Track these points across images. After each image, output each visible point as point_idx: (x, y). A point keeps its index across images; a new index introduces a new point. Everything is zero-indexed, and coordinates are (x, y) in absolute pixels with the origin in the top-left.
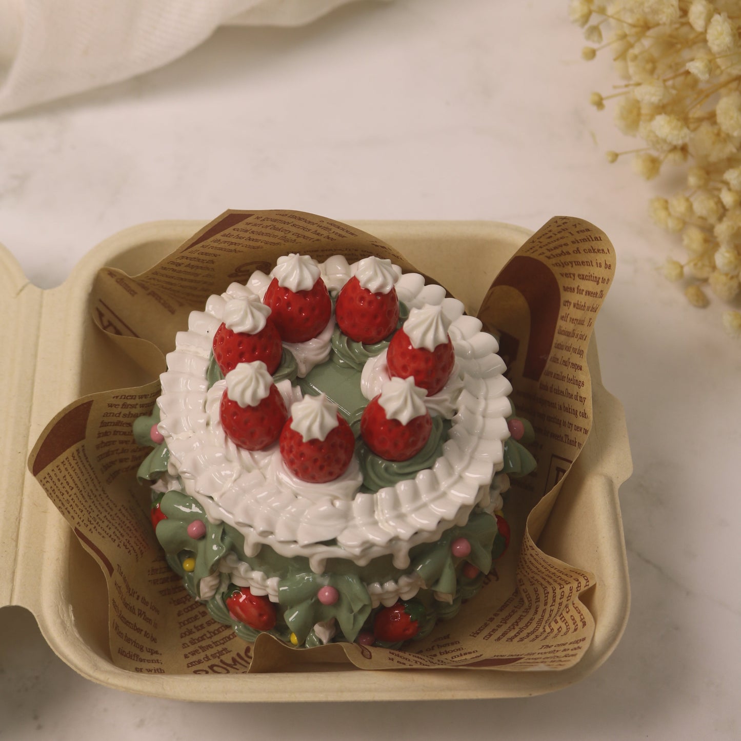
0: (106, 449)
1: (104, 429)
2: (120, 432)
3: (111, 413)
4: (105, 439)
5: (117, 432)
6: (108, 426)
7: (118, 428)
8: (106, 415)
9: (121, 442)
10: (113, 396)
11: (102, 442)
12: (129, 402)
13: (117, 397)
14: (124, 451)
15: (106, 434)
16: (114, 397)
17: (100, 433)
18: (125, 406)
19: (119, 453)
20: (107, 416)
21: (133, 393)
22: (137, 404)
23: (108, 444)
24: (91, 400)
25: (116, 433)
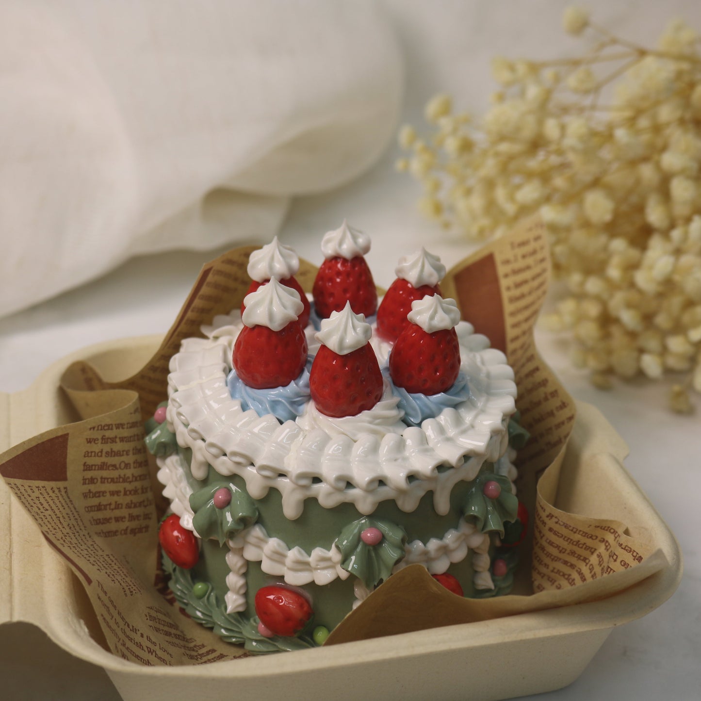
0: (95, 501)
1: (89, 474)
2: (108, 479)
3: (92, 452)
4: (93, 488)
5: (105, 478)
6: (92, 470)
7: (105, 473)
8: (87, 454)
9: (112, 493)
10: (90, 427)
11: (90, 492)
12: (109, 434)
13: (94, 428)
14: (118, 506)
15: (92, 481)
16: (90, 429)
17: (86, 479)
18: (105, 440)
19: (113, 509)
20: (88, 456)
21: (108, 421)
22: (116, 437)
23: (97, 495)
24: (66, 433)
25: (103, 480)
